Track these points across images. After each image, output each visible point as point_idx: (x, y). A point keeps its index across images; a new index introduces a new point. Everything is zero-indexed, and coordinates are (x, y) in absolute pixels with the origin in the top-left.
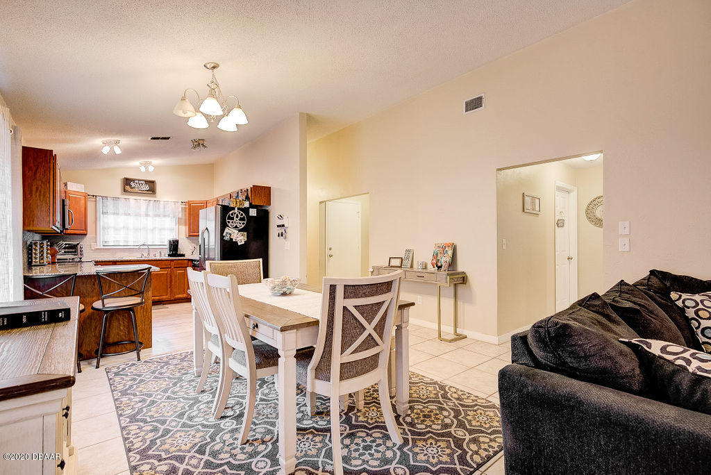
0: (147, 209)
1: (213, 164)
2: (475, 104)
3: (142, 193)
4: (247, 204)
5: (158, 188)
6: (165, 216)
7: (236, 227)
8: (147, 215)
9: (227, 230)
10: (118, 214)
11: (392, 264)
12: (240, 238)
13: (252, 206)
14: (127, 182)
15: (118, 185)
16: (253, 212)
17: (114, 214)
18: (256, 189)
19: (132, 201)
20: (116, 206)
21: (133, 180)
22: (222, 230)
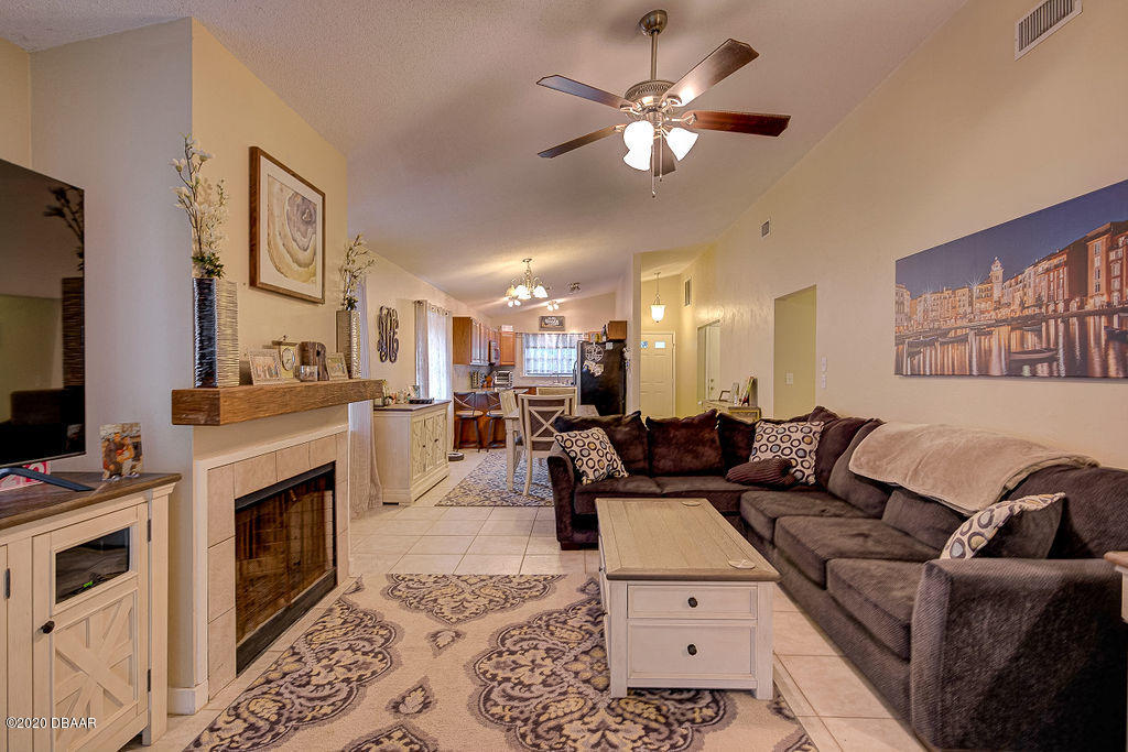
0: (557, 342)
2: (766, 228)
3: (554, 328)
4: (604, 339)
5: (566, 323)
6: (571, 348)
7: (594, 360)
8: (557, 348)
9: (586, 363)
10: (537, 348)
11: (722, 398)
12: (598, 370)
13: (609, 340)
14: (543, 318)
15: (536, 323)
16: (609, 346)
17: (534, 348)
18: (613, 325)
19: (546, 336)
20: (535, 341)
21: (547, 317)
22: (582, 363)
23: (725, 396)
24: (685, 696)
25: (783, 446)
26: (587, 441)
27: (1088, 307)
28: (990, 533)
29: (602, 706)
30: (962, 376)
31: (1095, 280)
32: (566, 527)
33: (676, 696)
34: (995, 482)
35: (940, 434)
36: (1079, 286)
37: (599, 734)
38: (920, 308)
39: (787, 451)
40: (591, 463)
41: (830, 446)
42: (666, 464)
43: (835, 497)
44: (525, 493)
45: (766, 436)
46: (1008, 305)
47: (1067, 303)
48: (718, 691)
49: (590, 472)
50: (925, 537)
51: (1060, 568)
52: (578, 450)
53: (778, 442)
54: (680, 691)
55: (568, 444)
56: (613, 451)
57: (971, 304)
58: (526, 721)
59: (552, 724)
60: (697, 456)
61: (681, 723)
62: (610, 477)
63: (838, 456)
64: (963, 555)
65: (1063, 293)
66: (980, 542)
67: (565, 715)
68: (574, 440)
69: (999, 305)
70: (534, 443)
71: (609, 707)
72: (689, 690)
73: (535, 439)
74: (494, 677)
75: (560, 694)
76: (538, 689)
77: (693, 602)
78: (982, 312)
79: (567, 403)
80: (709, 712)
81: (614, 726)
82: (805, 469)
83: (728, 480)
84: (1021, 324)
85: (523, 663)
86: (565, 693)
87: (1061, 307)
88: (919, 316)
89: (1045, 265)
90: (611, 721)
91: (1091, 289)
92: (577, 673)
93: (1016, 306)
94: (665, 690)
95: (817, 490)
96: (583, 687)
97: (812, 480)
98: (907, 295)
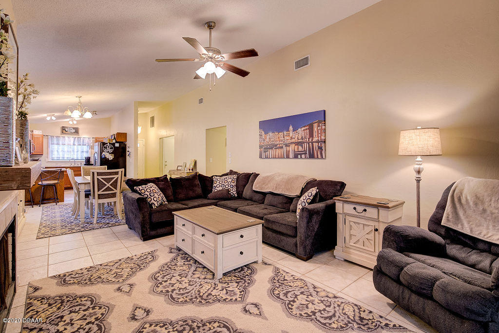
0: (74, 142)
1: (110, 118)
2: (201, 101)
3: (72, 134)
4: (114, 141)
5: (80, 132)
6: (83, 145)
7: (108, 152)
8: (74, 145)
9: (103, 153)
10: (59, 144)
11: (178, 169)
12: (110, 157)
13: (117, 142)
14: (64, 128)
15: (59, 131)
16: (117, 145)
17: (57, 144)
18: (119, 134)
19: (66, 138)
20: (58, 140)
21: (67, 127)
22: (101, 153)
23: (179, 168)
24: (239, 270)
25: (225, 184)
26: (151, 189)
27: (314, 141)
28: (311, 198)
29: (217, 283)
30: (281, 158)
31: (315, 134)
32: (147, 230)
33: (236, 271)
34: (300, 187)
35: (279, 175)
36: (311, 135)
37: (225, 290)
38: (268, 137)
39: (227, 186)
40: (155, 199)
41: (241, 183)
42: (182, 196)
43: (246, 199)
44: (95, 222)
45: (218, 182)
46: (294, 138)
47: (309, 139)
48: (247, 265)
49: (155, 203)
50: (280, 206)
51: (324, 203)
52: (148, 194)
53: (223, 183)
54: (237, 269)
55: (143, 191)
56: (161, 192)
57: (284, 137)
58: (196, 297)
59: (206, 294)
60: (194, 191)
61: (245, 277)
62: (161, 204)
63: (245, 186)
64: (305, 205)
65: (308, 136)
66: (309, 201)
67: (208, 290)
68: (145, 189)
69: (292, 138)
70: (99, 195)
71: (220, 282)
72: (239, 268)
73: (100, 192)
74: (168, 291)
75: (200, 286)
76: (190, 288)
77: (242, 236)
78: (287, 140)
79: (120, 173)
80: (249, 271)
81: (227, 286)
82: (234, 192)
83: (209, 199)
85: (175, 283)
86: (201, 285)
87: (307, 140)
88: (268, 140)
89: (303, 129)
90: (224, 285)
91: (314, 136)
92: (199, 278)
93: (296, 139)
94: (232, 271)
95: (238, 199)
96: (206, 281)
97: (236, 195)
98: (263, 133)
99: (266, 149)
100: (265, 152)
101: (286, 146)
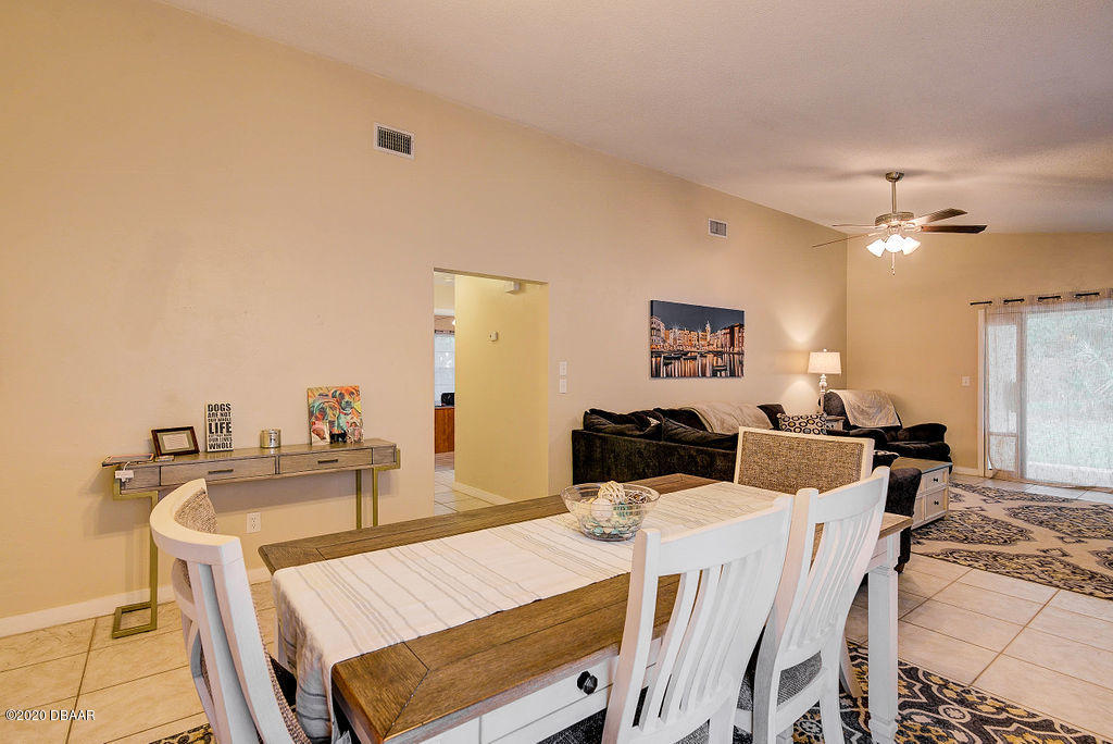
11: (165, 447)
27: (736, 351)
30: (694, 376)
31: (736, 342)
36: (732, 343)
38: (672, 336)
46: (712, 345)
47: (729, 348)
65: (728, 344)
69: (709, 344)
78: (703, 346)
84: (718, 354)
88: (671, 341)
89: (724, 331)
93: (715, 346)
98: (662, 326)
99: (668, 360)
100: (666, 365)
101: (702, 356)
